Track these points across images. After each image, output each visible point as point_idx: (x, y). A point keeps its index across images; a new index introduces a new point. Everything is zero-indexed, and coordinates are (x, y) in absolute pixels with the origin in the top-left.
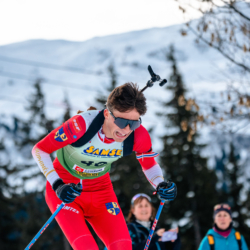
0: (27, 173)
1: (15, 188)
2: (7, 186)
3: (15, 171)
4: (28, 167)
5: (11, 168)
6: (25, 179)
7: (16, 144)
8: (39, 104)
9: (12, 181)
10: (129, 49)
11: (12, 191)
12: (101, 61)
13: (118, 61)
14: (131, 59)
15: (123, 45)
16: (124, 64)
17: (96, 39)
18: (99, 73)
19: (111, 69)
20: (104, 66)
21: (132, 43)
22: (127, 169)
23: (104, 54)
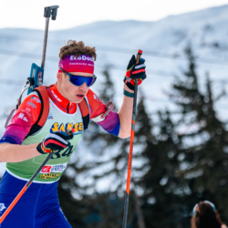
0: (98, 171)
1: (86, 188)
2: (76, 186)
3: (84, 169)
4: (99, 164)
5: (80, 165)
6: (96, 177)
7: (85, 139)
8: (109, 93)
9: (82, 180)
10: (208, 28)
11: (82, 192)
12: (176, 43)
13: (196, 42)
14: (210, 39)
15: (201, 24)
16: (203, 45)
17: (171, 17)
18: (176, 56)
19: (188, 51)
20: (180, 48)
21: (211, 21)
22: (211, 163)
23: (180, 34)
